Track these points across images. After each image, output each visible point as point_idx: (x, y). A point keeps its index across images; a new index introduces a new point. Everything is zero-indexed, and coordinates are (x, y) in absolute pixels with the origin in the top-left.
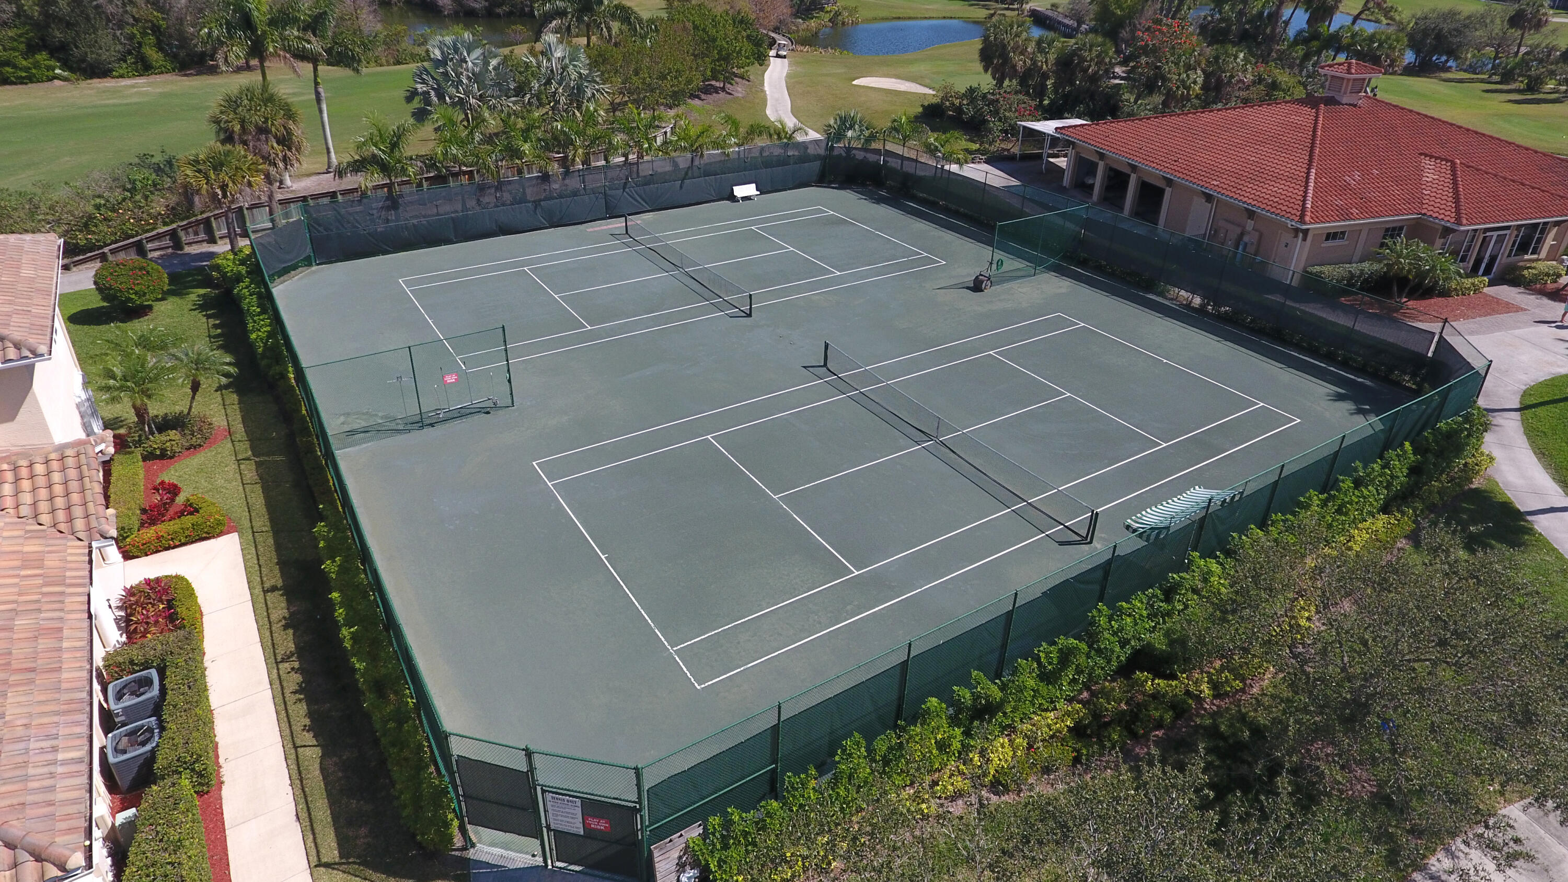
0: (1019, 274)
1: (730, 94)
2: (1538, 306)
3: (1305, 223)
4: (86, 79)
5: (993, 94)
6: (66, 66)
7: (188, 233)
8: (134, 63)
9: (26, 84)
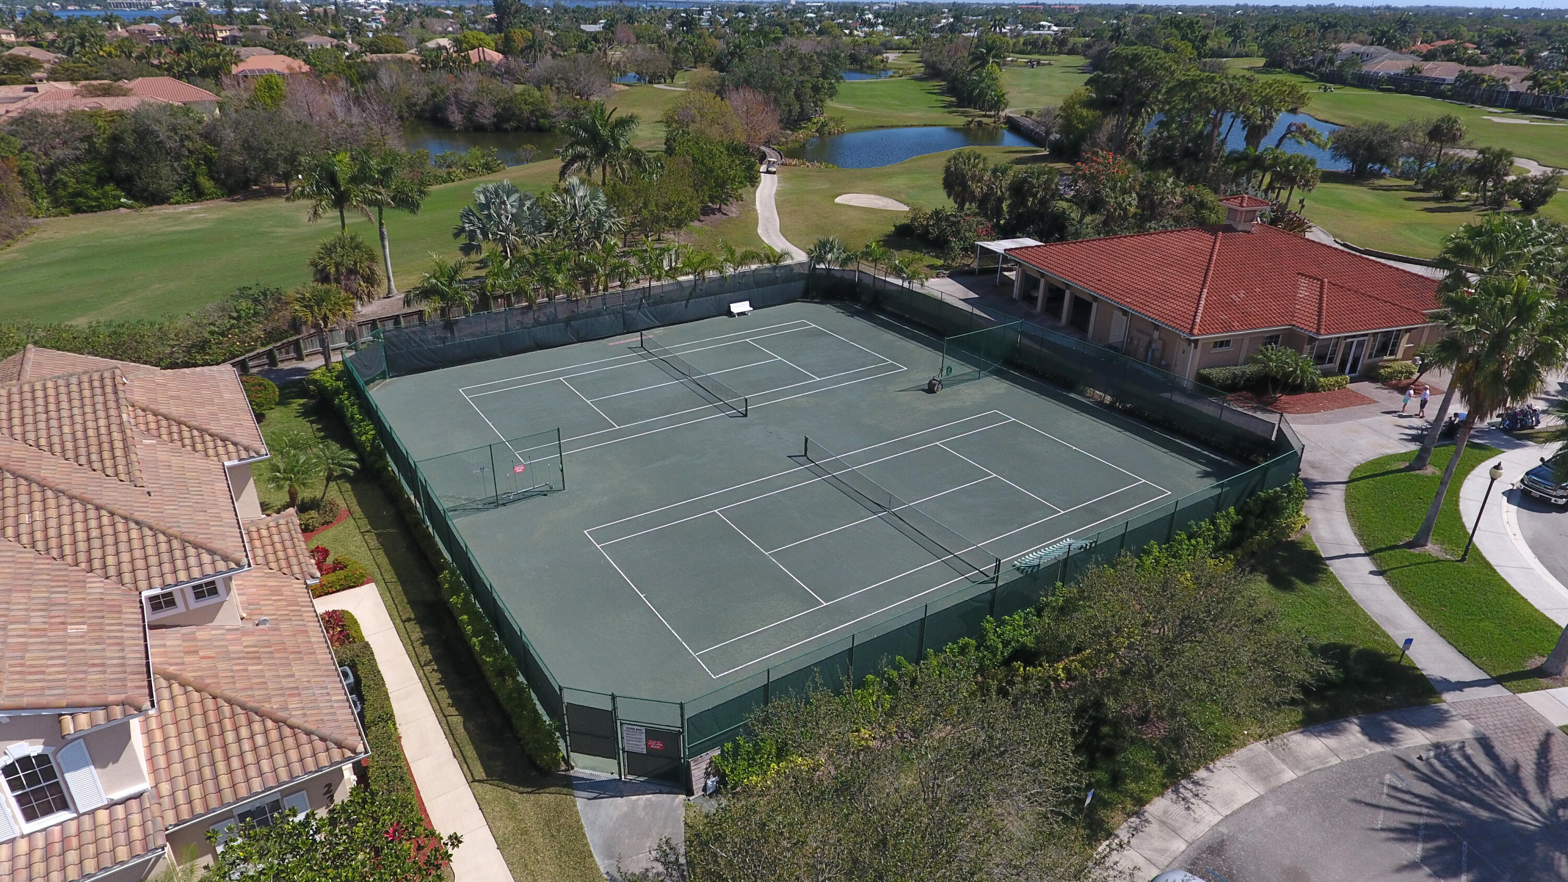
0: (966, 377)
1: (725, 214)
2: (1388, 399)
3: (1194, 335)
4: (147, 206)
5: (955, 216)
6: (130, 195)
7: (281, 353)
8: (188, 191)
9: (96, 212)
